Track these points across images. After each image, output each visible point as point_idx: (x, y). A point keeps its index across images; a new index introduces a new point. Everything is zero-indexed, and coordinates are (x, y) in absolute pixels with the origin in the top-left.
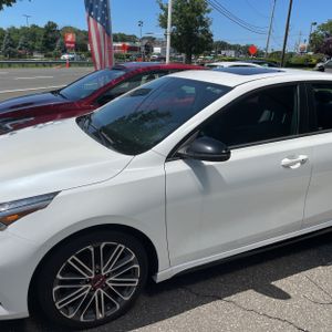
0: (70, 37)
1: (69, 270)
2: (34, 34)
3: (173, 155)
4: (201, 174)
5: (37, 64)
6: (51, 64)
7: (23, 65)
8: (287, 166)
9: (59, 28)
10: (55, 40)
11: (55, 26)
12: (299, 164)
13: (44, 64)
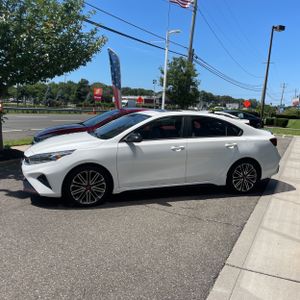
0: (98, 91)
1: (77, 180)
2: (69, 89)
3: (122, 141)
4: (133, 148)
5: (70, 112)
6: (81, 112)
7: (60, 112)
8: (174, 150)
9: (90, 84)
10: (86, 93)
11: (87, 82)
12: (180, 149)
13: (75, 112)
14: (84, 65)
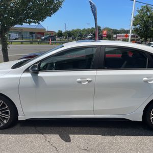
8: (80, 82)
12: (87, 82)
14: (50, 16)
